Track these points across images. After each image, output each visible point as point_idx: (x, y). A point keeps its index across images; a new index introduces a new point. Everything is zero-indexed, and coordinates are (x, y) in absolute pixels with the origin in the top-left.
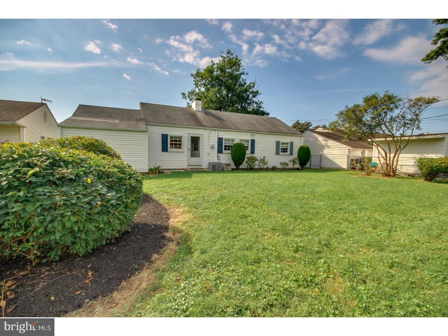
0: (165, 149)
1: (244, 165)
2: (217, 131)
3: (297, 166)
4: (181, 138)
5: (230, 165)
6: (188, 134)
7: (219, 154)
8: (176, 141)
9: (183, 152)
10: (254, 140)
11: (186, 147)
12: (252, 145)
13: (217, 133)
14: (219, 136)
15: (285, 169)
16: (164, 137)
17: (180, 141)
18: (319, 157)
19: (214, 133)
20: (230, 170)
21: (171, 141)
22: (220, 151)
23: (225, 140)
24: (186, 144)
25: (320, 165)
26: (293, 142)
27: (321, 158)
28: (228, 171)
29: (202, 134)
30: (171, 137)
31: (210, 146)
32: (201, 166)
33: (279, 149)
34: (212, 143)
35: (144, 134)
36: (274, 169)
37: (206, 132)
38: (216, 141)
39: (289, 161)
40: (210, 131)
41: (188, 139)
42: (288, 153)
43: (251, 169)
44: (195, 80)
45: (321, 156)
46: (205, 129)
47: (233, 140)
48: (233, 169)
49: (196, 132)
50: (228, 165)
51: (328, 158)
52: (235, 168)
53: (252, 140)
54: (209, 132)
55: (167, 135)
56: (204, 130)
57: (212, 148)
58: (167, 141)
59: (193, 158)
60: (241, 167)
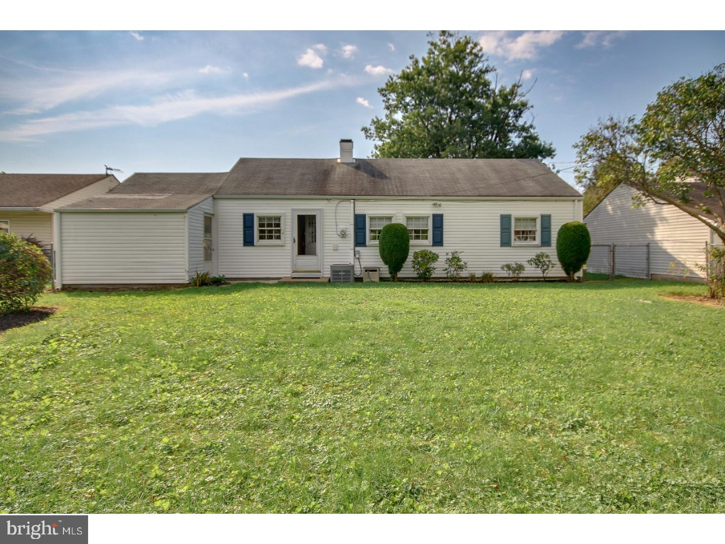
0: (248, 241)
1: (408, 270)
2: (352, 201)
3: (558, 271)
4: (279, 218)
5: (376, 271)
6: (293, 210)
7: (357, 249)
8: (270, 225)
9: (283, 246)
10: (441, 216)
11: (290, 236)
12: (434, 227)
13: (352, 204)
14: (357, 212)
15: (516, 280)
16: (248, 219)
17: (278, 225)
18: (645, 249)
19: (347, 205)
20: (377, 280)
21: (261, 225)
22: (360, 241)
23: (372, 219)
24: (290, 230)
25: (649, 269)
26: (549, 216)
27: (648, 253)
28: (371, 284)
29: (320, 210)
30: (260, 219)
31: (339, 233)
32: (320, 272)
33: (510, 232)
34: (342, 227)
35: (182, 216)
36: (487, 280)
37: (330, 205)
38: (352, 221)
39: (528, 261)
40: (337, 202)
41: (292, 219)
42: (538, 241)
43: (424, 278)
44: (385, 99)
45: (648, 246)
46: (328, 199)
47: (390, 218)
48: (382, 279)
49: (307, 207)
50: (371, 271)
51: (665, 253)
52: (389, 276)
53: (434, 216)
54: (335, 205)
55: (252, 215)
56: (326, 202)
57: (343, 235)
58: (252, 227)
59: (302, 257)
60: (400, 274)
